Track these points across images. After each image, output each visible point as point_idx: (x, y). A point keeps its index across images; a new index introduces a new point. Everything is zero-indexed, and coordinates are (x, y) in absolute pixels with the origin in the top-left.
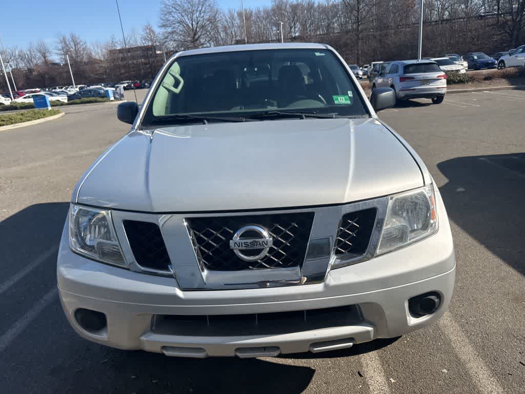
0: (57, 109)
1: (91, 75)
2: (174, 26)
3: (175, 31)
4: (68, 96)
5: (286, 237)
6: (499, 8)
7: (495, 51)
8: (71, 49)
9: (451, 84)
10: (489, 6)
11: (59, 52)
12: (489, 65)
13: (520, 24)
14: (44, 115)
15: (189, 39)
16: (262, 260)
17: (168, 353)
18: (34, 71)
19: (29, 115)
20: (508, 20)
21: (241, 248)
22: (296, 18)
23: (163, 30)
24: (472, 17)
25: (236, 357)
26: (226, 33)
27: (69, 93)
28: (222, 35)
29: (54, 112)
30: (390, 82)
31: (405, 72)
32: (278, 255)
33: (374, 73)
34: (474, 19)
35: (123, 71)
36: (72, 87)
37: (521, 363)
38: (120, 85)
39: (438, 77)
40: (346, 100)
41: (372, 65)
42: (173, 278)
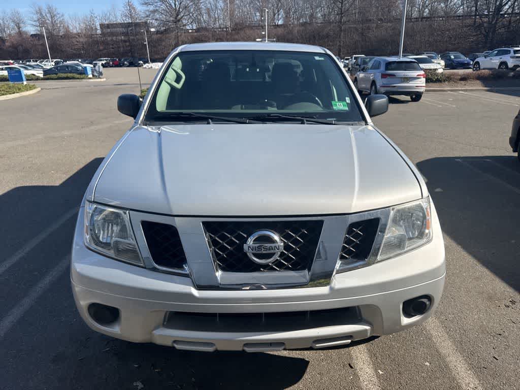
0: (33, 84)
1: (68, 49)
2: (155, 4)
3: (157, 10)
4: (44, 71)
5: (296, 242)
6: (476, 10)
7: (471, 52)
8: (48, 21)
9: (429, 82)
10: (468, 7)
11: (34, 23)
12: (465, 66)
13: (495, 26)
14: (20, 90)
15: (172, 19)
16: (272, 263)
17: (178, 347)
18: (7, 42)
19: (3, 89)
20: (485, 22)
21: (254, 252)
22: (280, 5)
23: (145, 8)
24: (451, 17)
25: (244, 351)
26: (209, 15)
27: (44, 67)
28: (204, 17)
29: (30, 87)
30: (372, 78)
31: (387, 69)
32: (288, 259)
33: (356, 67)
34: (452, 18)
35: (101, 48)
36: (47, 61)
37: (494, 357)
38: (98, 62)
39: (418, 75)
40: (343, 105)
41: (353, 58)
42: (189, 277)
